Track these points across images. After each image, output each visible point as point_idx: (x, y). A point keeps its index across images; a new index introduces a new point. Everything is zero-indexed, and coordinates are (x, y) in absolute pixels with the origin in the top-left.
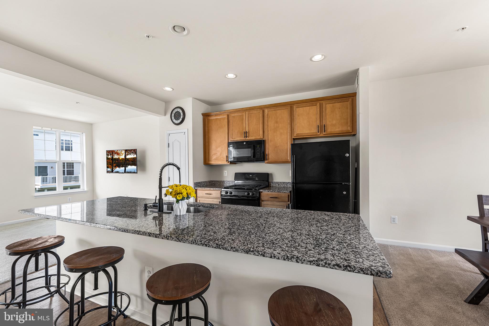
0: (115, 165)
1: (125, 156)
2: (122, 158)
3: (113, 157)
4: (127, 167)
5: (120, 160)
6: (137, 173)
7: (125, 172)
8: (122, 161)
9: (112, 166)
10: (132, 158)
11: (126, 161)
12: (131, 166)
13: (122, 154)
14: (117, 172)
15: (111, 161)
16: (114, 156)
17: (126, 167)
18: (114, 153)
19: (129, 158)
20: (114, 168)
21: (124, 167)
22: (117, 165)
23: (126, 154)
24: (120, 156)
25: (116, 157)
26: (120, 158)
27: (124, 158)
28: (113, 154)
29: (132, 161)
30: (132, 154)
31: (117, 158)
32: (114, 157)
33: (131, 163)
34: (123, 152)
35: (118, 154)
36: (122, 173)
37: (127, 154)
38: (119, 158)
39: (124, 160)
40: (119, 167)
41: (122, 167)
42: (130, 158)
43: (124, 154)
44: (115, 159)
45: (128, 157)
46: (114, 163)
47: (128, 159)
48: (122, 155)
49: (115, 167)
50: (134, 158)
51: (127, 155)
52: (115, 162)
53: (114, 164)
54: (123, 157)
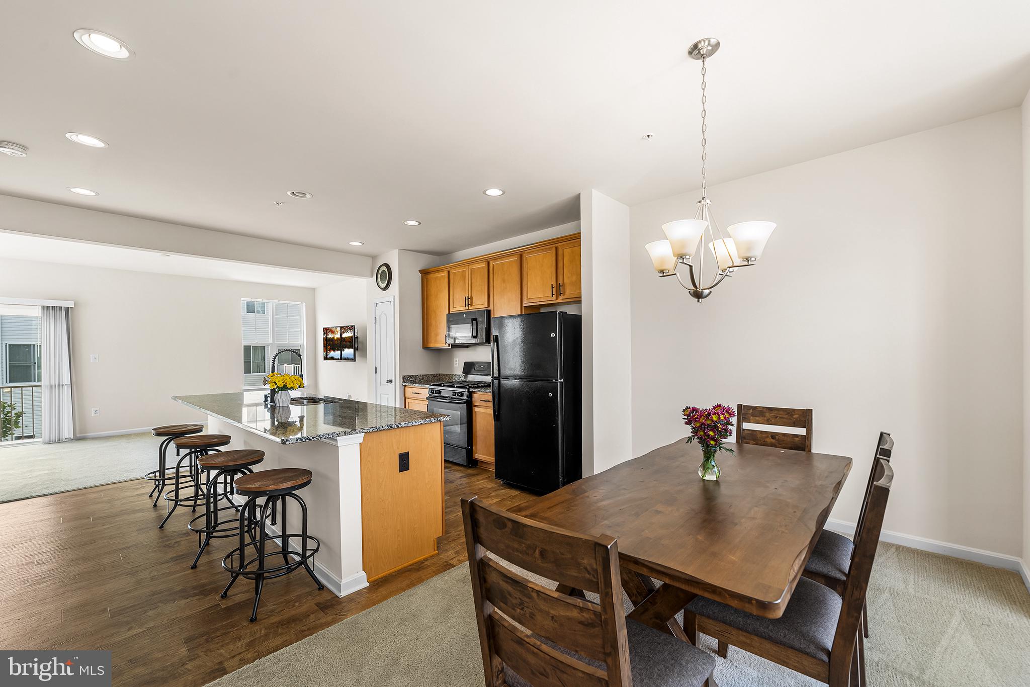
0: (329, 347)
1: (341, 335)
2: (337, 338)
4: (343, 350)
5: (336, 341)
6: (355, 361)
7: (341, 359)
8: (338, 341)
10: (349, 337)
11: (341, 341)
12: (348, 349)
14: (332, 358)
15: (327, 343)
19: (346, 337)
21: (340, 350)
22: (331, 348)
23: (342, 332)
24: (335, 335)
25: (330, 335)
26: (335, 338)
27: (340, 337)
28: (327, 331)
29: (350, 342)
30: (349, 332)
33: (348, 344)
34: (339, 329)
35: (333, 332)
36: (338, 359)
38: (333, 338)
40: (334, 350)
41: (338, 350)
43: (340, 332)
44: (331, 339)
45: (344, 335)
47: (344, 339)
48: (337, 333)
49: (329, 351)
50: (351, 337)
51: (344, 333)
52: (330, 344)
54: (338, 336)
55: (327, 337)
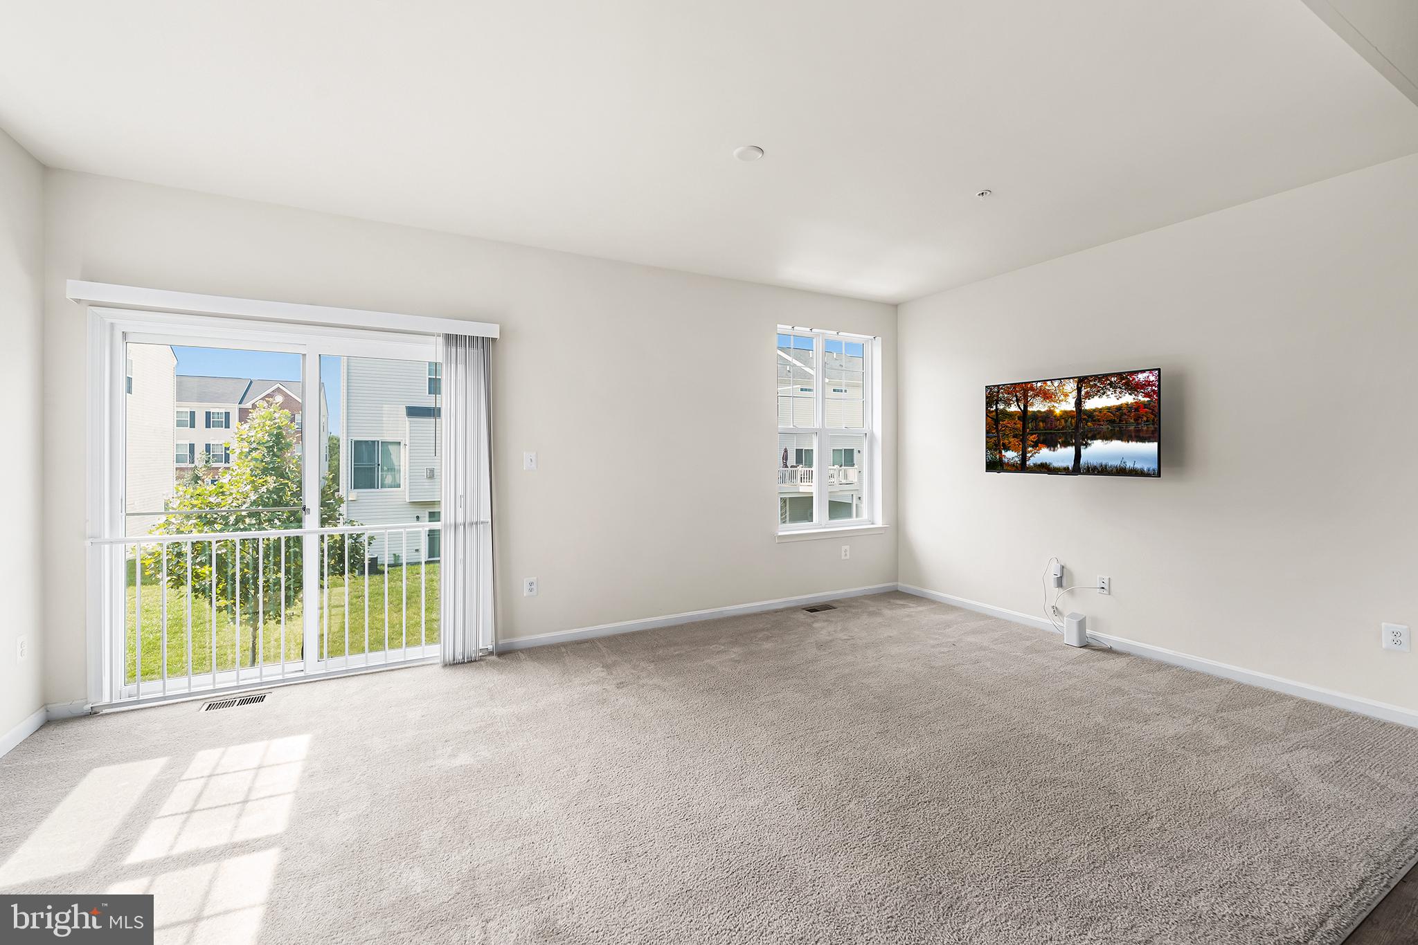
0: (1033, 438)
1: (1079, 403)
2: (1065, 412)
3: (1025, 407)
4: (1087, 445)
5: (1058, 419)
7: (1077, 469)
8: (1066, 421)
9: (1023, 441)
10: (1109, 408)
11: (1080, 420)
12: (1107, 439)
13: (1066, 395)
14: (1045, 468)
15: (1019, 425)
16: (1032, 405)
17: (1082, 447)
18: (1030, 393)
19: (1095, 410)
20: (1030, 449)
21: (1072, 445)
22: (1042, 438)
23: (1083, 393)
24: (1056, 405)
25: (1038, 406)
26: (1058, 412)
27: (1074, 409)
28: (1026, 396)
29: (1111, 422)
30: (1109, 393)
31: (1043, 410)
32: (1030, 409)
33: (1105, 427)
34: (1071, 386)
35: (1047, 396)
36: (1066, 471)
37: (1087, 393)
38: (1050, 412)
39: (1072, 417)
40: (1052, 445)
41: (1065, 445)
42: (1100, 410)
43: (1075, 394)
44: (1037, 416)
45: (1090, 404)
46: (1032, 430)
47: (1091, 414)
48: (1062, 397)
49: (1033, 447)
50: (1119, 408)
51: (1088, 396)
52: (1037, 428)
53: (1032, 434)
54: (1069, 405)
55: (1025, 411)
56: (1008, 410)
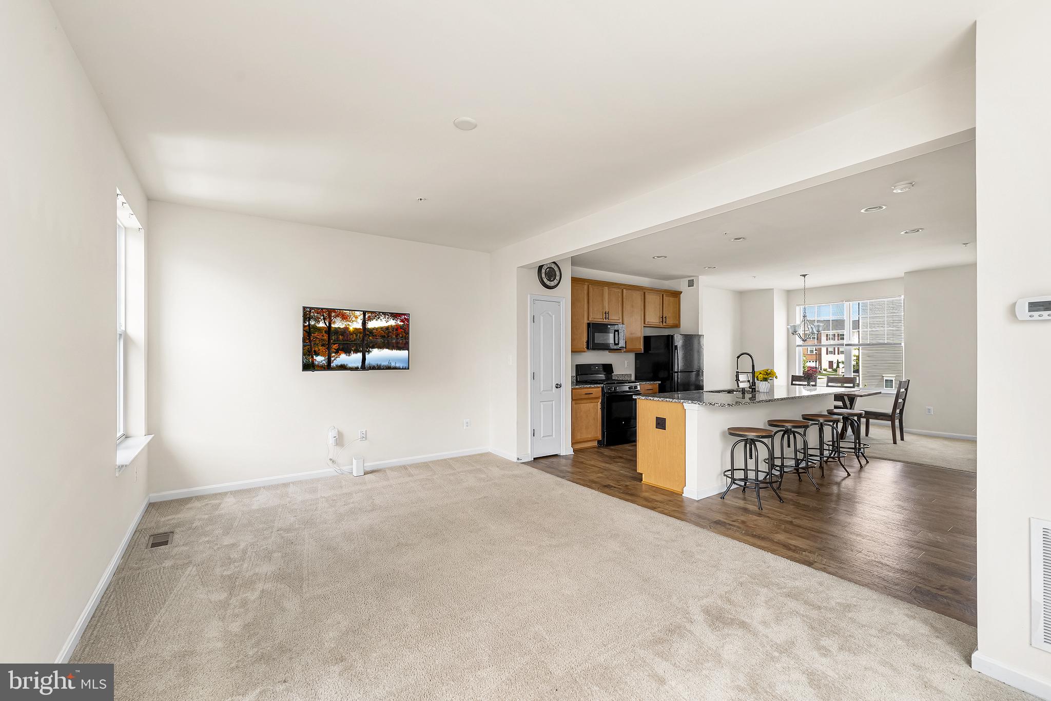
0: (335, 347)
1: (364, 324)
2: (356, 329)
3: (330, 324)
4: (369, 352)
5: (351, 334)
7: (364, 367)
8: (357, 335)
9: (329, 349)
10: (382, 328)
11: (365, 335)
12: (381, 348)
13: (356, 318)
14: (343, 367)
15: (326, 337)
16: (334, 323)
17: (366, 353)
18: (333, 314)
19: (374, 329)
20: (333, 354)
21: (360, 352)
22: (341, 347)
23: (367, 317)
24: (350, 324)
25: (338, 324)
26: (351, 329)
27: (361, 327)
28: (330, 316)
29: (383, 337)
30: (382, 318)
31: (342, 327)
32: (333, 326)
33: (380, 340)
35: (344, 317)
36: (356, 369)
37: (369, 317)
38: (346, 328)
39: (360, 333)
40: (348, 351)
41: (356, 351)
42: (377, 329)
43: (362, 317)
44: (337, 331)
45: (371, 325)
46: (335, 341)
47: (371, 332)
48: (354, 319)
49: (335, 353)
50: (387, 328)
51: (370, 319)
52: (338, 339)
53: (335, 344)
54: (357, 324)
55: (330, 327)
56: (318, 325)
